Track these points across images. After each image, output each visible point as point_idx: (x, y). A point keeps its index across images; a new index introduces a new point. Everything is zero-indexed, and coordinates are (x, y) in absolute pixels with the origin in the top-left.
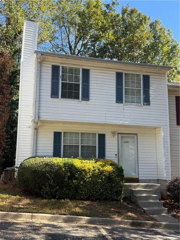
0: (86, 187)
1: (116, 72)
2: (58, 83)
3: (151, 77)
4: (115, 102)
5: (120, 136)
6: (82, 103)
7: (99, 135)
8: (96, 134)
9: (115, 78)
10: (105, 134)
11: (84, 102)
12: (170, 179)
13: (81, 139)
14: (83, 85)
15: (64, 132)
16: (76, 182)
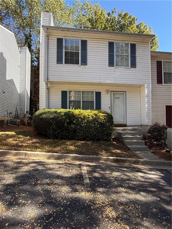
0: (83, 130)
1: (109, 42)
2: (62, 52)
3: (137, 45)
4: (108, 66)
5: (112, 93)
6: (81, 67)
7: (96, 93)
8: (94, 92)
9: (108, 47)
10: (101, 92)
11: (82, 66)
12: (150, 124)
13: (82, 96)
14: (82, 53)
15: (69, 91)
16: (74, 127)
